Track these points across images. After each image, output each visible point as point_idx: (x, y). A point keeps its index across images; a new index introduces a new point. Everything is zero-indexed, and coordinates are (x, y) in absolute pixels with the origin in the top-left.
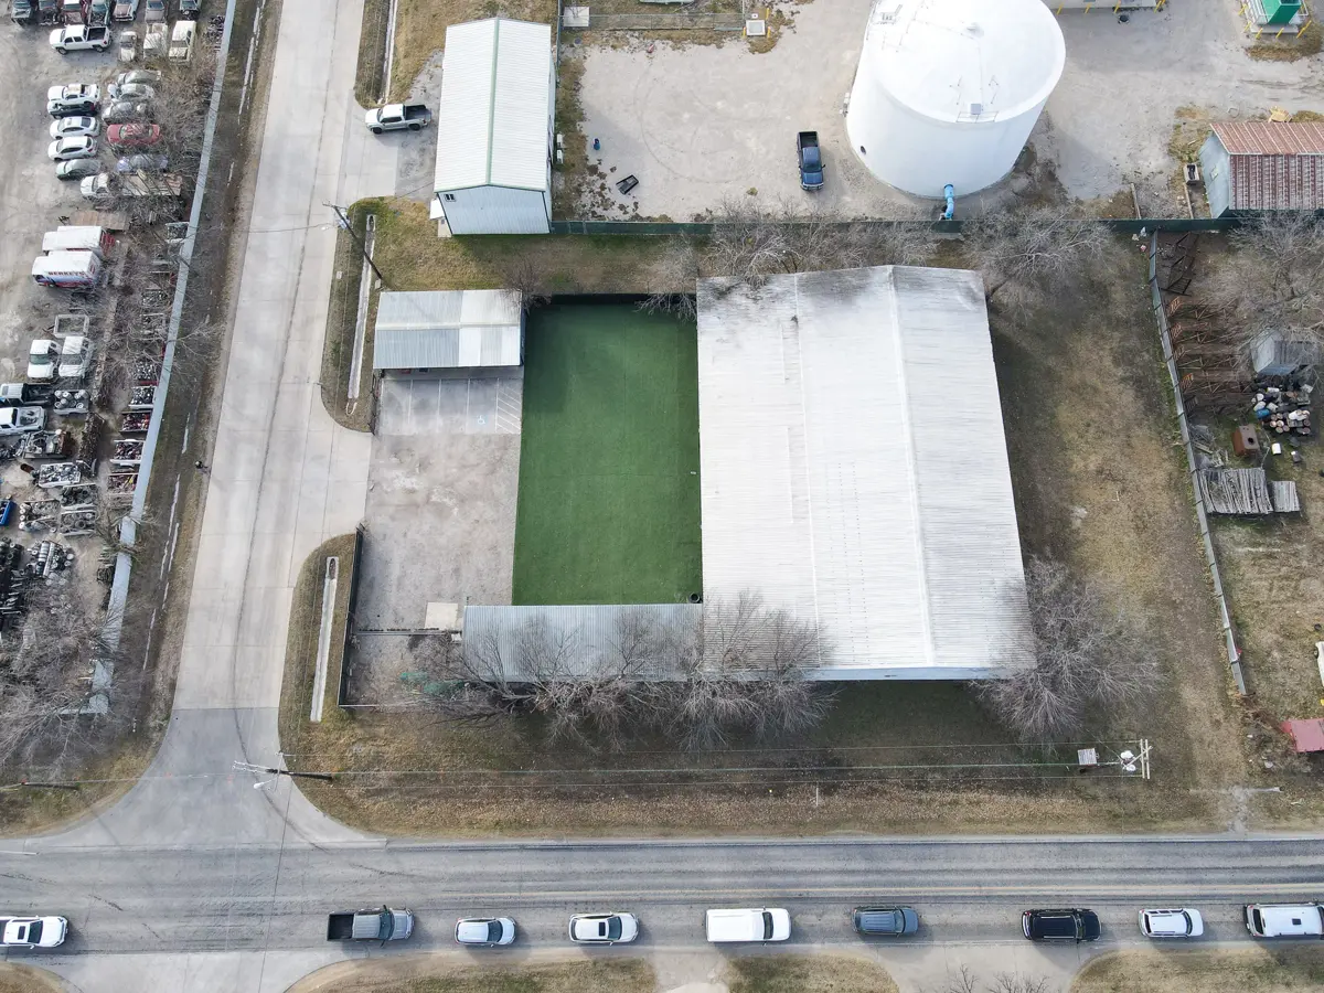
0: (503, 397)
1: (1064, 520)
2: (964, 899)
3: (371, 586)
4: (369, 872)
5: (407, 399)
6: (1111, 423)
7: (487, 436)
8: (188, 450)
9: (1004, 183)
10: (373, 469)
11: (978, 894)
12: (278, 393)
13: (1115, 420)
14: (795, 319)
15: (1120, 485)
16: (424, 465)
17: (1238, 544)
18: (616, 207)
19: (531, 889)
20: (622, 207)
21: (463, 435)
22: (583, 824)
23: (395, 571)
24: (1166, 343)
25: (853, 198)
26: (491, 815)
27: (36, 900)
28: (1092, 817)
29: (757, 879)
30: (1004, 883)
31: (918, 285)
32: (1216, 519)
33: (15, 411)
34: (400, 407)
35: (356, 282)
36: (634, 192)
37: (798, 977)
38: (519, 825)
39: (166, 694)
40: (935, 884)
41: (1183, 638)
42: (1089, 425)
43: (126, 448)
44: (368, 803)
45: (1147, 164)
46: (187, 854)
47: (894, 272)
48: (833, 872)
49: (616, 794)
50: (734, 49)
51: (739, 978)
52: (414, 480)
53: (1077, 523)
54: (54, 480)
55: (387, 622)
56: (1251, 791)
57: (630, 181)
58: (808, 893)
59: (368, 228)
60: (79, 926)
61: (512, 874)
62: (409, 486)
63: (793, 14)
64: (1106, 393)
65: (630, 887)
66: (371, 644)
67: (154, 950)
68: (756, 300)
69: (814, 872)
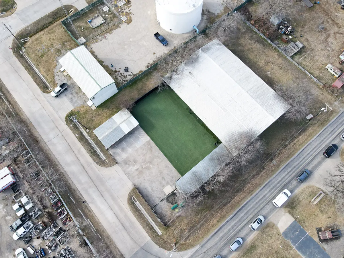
1: (267, 77)
2: (312, 160)
3: (147, 196)
4: (202, 254)
5: (118, 150)
6: (260, 52)
7: (143, 145)
8: (75, 202)
10: (124, 172)
11: (313, 157)
12: (86, 172)
14: (190, 73)
15: (271, 63)
16: (135, 162)
17: (299, 59)
18: (128, 76)
21: (138, 148)
23: (149, 189)
25: (175, 41)
26: (215, 221)
28: (318, 126)
29: (275, 188)
30: (315, 151)
32: (292, 57)
33: (23, 226)
34: (118, 153)
36: (129, 70)
37: (298, 200)
38: (222, 218)
40: (305, 161)
42: (256, 56)
43: (60, 213)
44: (188, 241)
47: (202, 49)
48: (287, 175)
49: (235, 195)
50: (123, 26)
51: (288, 209)
52: (136, 166)
53: (270, 76)
54: (48, 235)
55: (158, 201)
56: (337, 102)
57: (126, 69)
58: (286, 183)
61: (230, 229)
62: (136, 168)
63: (129, 11)
64: (254, 47)
65: (254, 211)
66: (158, 208)
68: (178, 74)
69: (283, 178)
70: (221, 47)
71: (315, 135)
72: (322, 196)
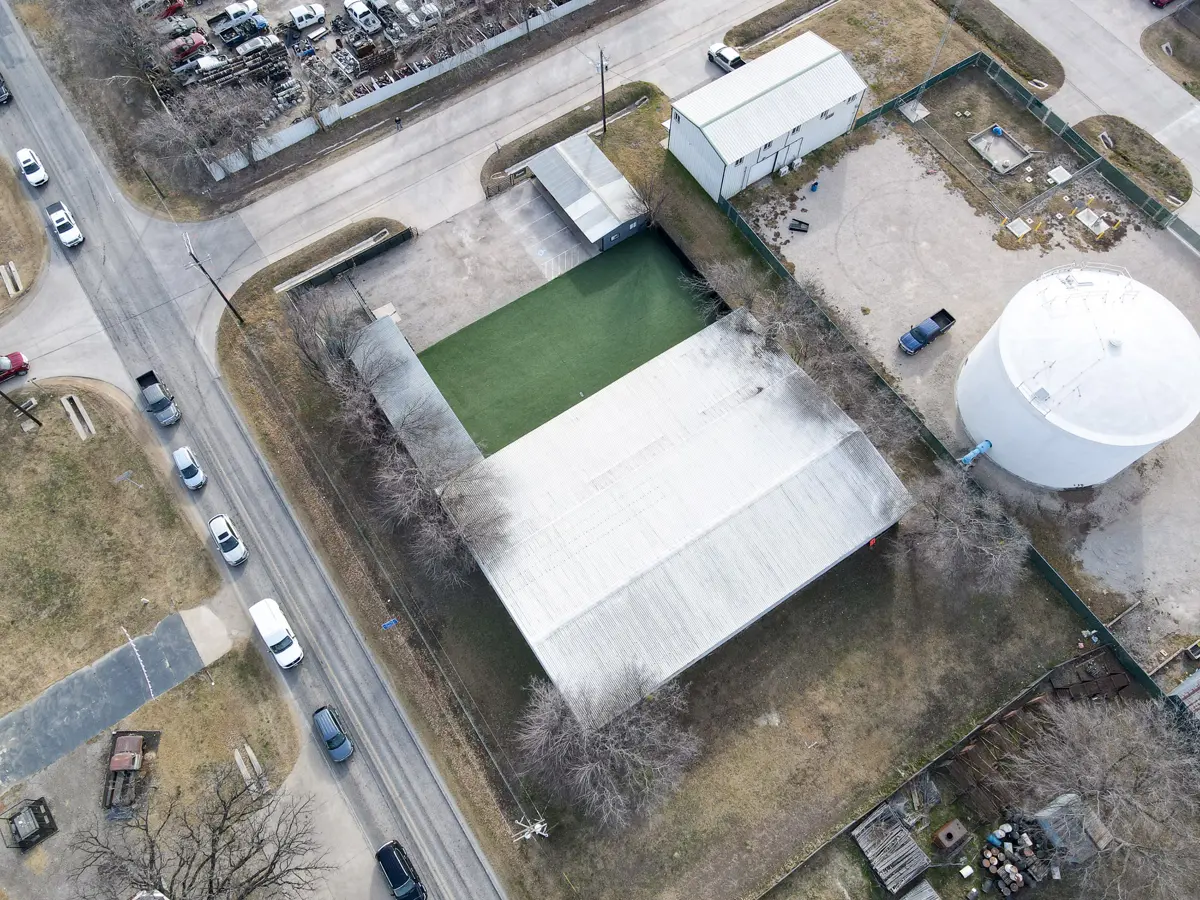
0: (569, 254)
1: (758, 708)
2: (383, 788)
3: (381, 264)
4: (194, 379)
5: (526, 201)
6: (879, 704)
7: (533, 263)
8: (408, 113)
9: (1040, 490)
10: (463, 213)
11: (393, 797)
12: (478, 130)
14: (760, 390)
15: (824, 741)
16: (485, 240)
18: (774, 230)
19: (231, 479)
20: (777, 235)
21: (523, 248)
22: (295, 490)
23: (399, 271)
25: (923, 383)
26: (270, 427)
27: (88, 220)
28: (509, 863)
29: (317, 624)
30: (413, 815)
31: (861, 460)
32: (849, 843)
33: (368, 13)
34: (517, 201)
35: (590, 122)
36: (796, 234)
37: (262, 694)
39: (245, 202)
40: (383, 759)
44: (239, 353)
46: (154, 275)
48: (352, 678)
49: (328, 497)
50: (986, 225)
51: (241, 653)
52: (471, 241)
53: (762, 722)
55: (362, 288)
57: (803, 227)
58: (326, 667)
59: (637, 103)
60: (83, 249)
61: (236, 463)
62: (465, 241)
63: (1058, 245)
65: (266, 542)
66: (343, 287)
67: (89, 296)
69: (343, 662)
70: (875, 511)
72: (252, 786)
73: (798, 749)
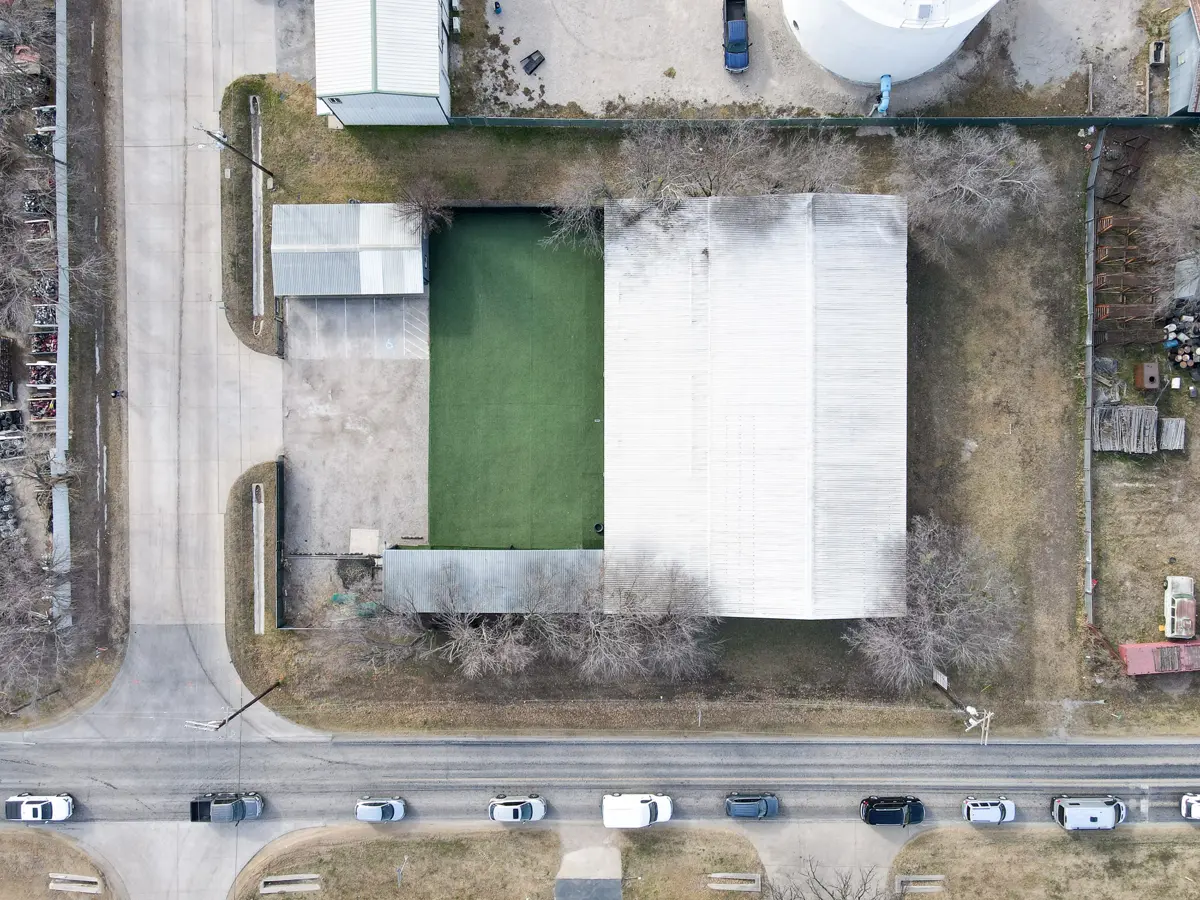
0: (409, 318)
1: (954, 452)
2: (818, 788)
3: (296, 513)
5: (314, 320)
6: (1017, 352)
9: (948, 65)
10: (286, 395)
11: (831, 783)
12: (181, 312)
13: (1022, 349)
14: (705, 252)
15: (1014, 418)
16: (336, 391)
17: (1115, 478)
18: (520, 91)
19: (455, 776)
20: (527, 92)
21: (372, 359)
22: (499, 724)
23: (317, 499)
24: (1090, 264)
25: (781, 81)
26: (422, 713)
27: (47, 781)
28: (938, 722)
29: (645, 770)
30: (854, 775)
31: (838, 216)
32: (1100, 457)
34: (307, 328)
35: (246, 181)
36: (540, 72)
37: (676, 843)
38: (444, 725)
39: (122, 609)
40: (796, 775)
41: (1046, 568)
42: (994, 354)
43: (40, 371)
44: (313, 704)
45: (1111, 37)
46: (163, 746)
47: (814, 202)
48: (711, 766)
49: (526, 697)
51: (629, 844)
52: (327, 406)
53: (966, 456)
55: (314, 547)
56: (1078, 703)
57: (535, 58)
58: (689, 781)
59: (252, 111)
60: (83, 800)
61: (440, 764)
62: (323, 413)
64: (1018, 318)
65: (540, 775)
66: (301, 567)
67: (148, 819)
68: (666, 228)
69: (695, 765)
70: (889, 240)
71: (904, 736)
72: (749, 887)
73: (1006, 443)
